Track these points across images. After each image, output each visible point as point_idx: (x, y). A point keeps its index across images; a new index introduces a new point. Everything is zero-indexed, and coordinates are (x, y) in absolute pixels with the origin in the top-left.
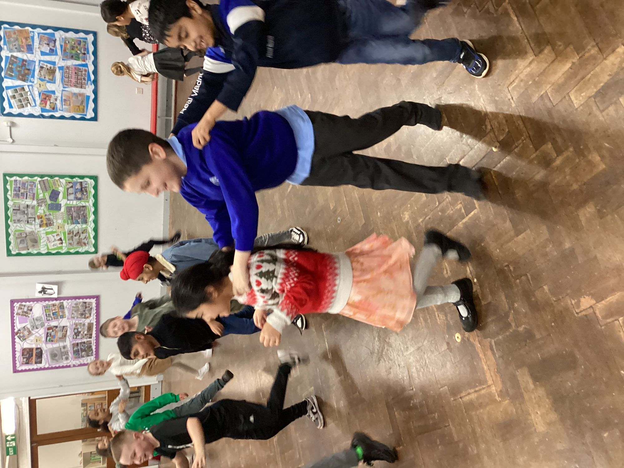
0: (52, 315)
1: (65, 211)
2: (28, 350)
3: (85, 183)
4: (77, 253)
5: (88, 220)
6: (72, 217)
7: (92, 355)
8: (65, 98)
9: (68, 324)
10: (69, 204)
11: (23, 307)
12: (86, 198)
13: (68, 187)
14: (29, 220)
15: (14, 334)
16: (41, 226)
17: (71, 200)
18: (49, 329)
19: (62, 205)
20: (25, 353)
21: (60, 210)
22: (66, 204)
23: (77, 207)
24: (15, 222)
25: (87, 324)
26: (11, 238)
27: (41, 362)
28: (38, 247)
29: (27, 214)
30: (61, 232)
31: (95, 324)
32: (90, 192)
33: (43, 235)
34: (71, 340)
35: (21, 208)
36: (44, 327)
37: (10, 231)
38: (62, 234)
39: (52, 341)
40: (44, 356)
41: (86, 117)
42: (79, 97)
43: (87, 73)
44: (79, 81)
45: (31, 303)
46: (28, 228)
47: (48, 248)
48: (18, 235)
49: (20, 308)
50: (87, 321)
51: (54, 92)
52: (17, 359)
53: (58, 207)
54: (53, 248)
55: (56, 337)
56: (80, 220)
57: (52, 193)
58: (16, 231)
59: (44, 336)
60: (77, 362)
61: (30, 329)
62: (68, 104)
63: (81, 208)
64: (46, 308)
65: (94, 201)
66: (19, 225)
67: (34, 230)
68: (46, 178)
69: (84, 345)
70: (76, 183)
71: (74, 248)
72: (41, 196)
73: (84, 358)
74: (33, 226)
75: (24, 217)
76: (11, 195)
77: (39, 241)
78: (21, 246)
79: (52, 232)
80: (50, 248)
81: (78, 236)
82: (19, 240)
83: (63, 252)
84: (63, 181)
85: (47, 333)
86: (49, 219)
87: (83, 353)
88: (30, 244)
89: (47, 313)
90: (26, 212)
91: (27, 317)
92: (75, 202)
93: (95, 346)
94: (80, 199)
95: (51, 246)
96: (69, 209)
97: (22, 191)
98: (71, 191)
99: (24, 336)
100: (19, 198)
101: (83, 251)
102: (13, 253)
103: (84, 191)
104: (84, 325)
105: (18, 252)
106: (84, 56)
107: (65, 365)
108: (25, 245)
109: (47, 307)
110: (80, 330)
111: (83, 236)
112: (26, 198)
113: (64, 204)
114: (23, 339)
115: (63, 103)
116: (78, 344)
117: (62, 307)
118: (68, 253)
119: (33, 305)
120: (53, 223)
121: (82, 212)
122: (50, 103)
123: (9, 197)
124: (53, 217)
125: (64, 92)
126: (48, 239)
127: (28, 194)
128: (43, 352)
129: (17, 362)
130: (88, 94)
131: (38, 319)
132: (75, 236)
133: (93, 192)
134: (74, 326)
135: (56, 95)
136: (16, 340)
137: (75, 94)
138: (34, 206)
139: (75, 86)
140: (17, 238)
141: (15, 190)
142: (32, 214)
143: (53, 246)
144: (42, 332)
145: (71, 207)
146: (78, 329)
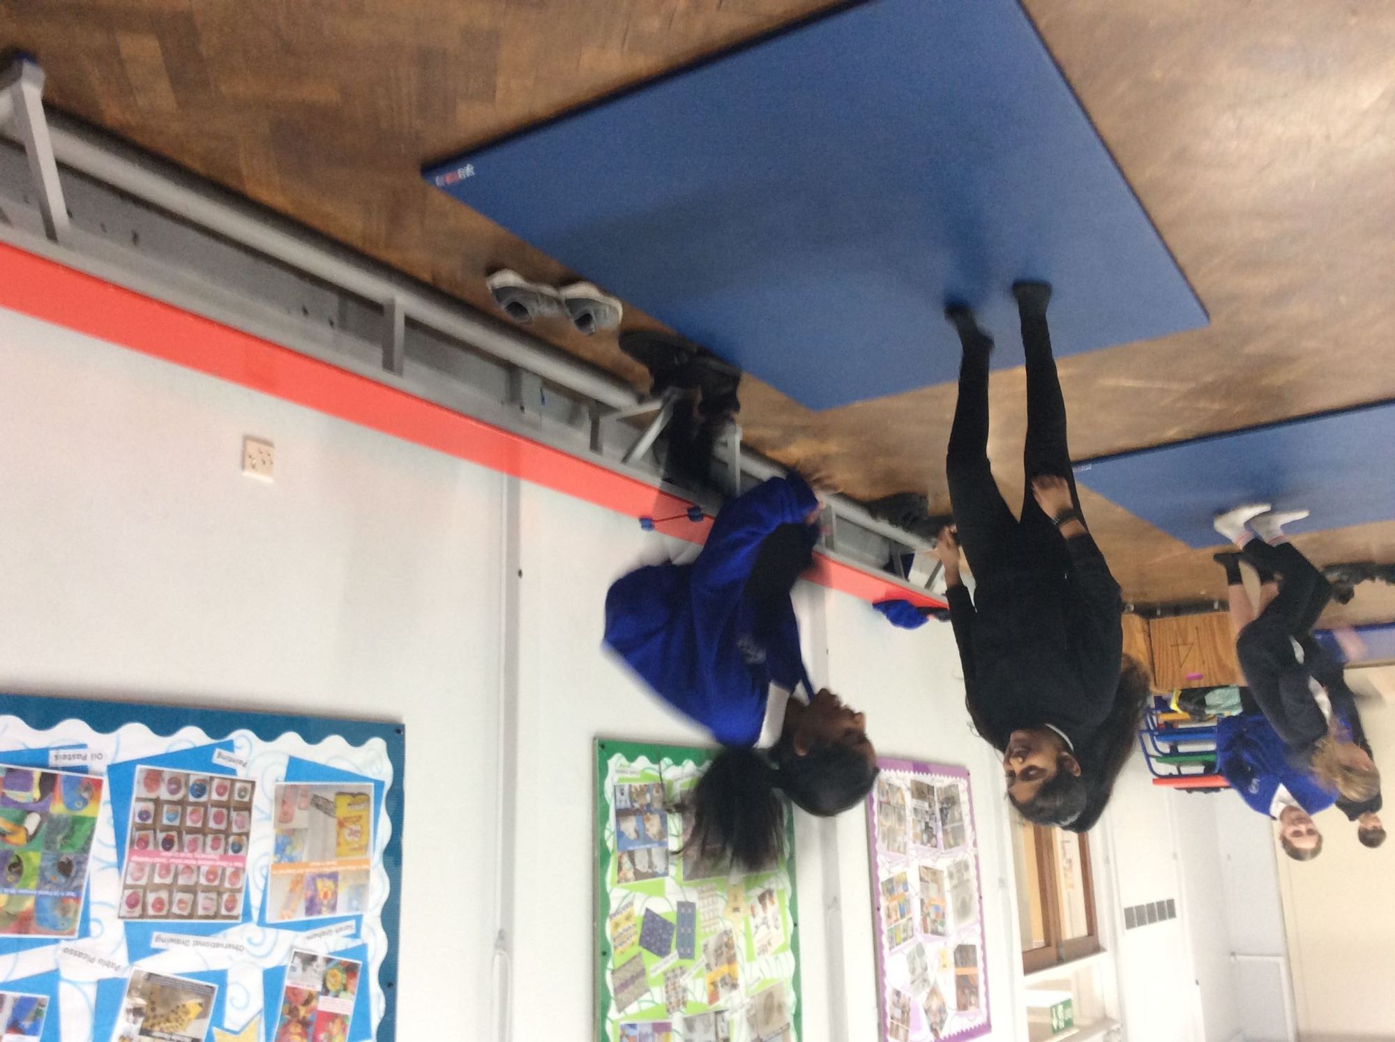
1: (695, 887)
3: (618, 794)
7: (957, 786)
8: (302, 906)
9: (916, 864)
11: (895, 1023)
13: (630, 875)
16: (734, 984)
17: (666, 858)
18: (926, 929)
19: (682, 899)
20: (964, 999)
21: (692, 907)
22: (677, 880)
25: (913, 802)
27: (974, 949)
28: (782, 986)
32: (643, 774)
33: (755, 970)
34: (940, 854)
36: (924, 945)
39: (943, 915)
40: (963, 939)
41: (388, 783)
42: (294, 824)
43: (168, 771)
44: (212, 824)
45: (885, 995)
47: (784, 948)
50: (909, 800)
51: (272, 978)
52: (973, 1025)
53: (686, 918)
55: (937, 902)
57: (648, 948)
59: (937, 944)
60: (969, 833)
61: (928, 990)
62: (329, 883)
64: (894, 942)
65: (667, 760)
67: (743, 1011)
68: (607, 979)
70: (620, 838)
72: (659, 995)
73: (963, 812)
74: (736, 1018)
77: (768, 988)
79: (748, 937)
80: (783, 940)
84: (616, 895)
85: (933, 932)
86: (718, 953)
87: (956, 814)
88: (775, 1023)
89: (903, 936)
91: (910, 1005)
93: (945, 775)
95: (779, 937)
96: (690, 868)
98: (642, 861)
99: (939, 1011)
103: (642, 801)
104: (915, 811)
106: (60, 787)
107: (975, 872)
109: (892, 938)
110: (923, 825)
113: (677, 890)
114: (943, 1010)
115: (326, 915)
116: (945, 832)
117: (890, 887)
119: (890, 990)
120: (725, 932)
122: (326, 991)
124: (710, 933)
125: (270, 917)
126: (762, 950)
128: (959, 942)
129: (977, 1023)
130: (282, 771)
131: (912, 967)
133: (642, 763)
134: (918, 844)
135: (287, 962)
137: (280, 849)
138: (685, 1021)
139: (238, 848)
143: (778, 928)
144: (930, 951)
145: (685, 858)
146: (922, 832)
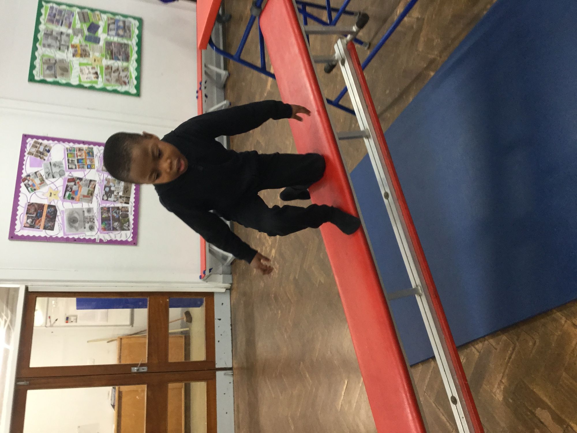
2: (36, 206)
3: (129, 22)
4: (115, 92)
5: (130, 58)
6: (112, 52)
7: (129, 230)
9: (97, 178)
10: (110, 39)
11: (38, 146)
12: (129, 37)
13: (109, 22)
14: (62, 47)
15: (20, 179)
16: (74, 55)
18: (69, 181)
19: (101, 39)
21: (99, 43)
22: (106, 38)
23: (119, 43)
24: (44, 46)
26: (37, 63)
27: (52, 228)
29: (60, 41)
30: (97, 66)
32: (134, 32)
34: (100, 201)
35: (54, 33)
36: (63, 177)
37: (36, 54)
38: (99, 68)
39: (73, 198)
40: (59, 220)
45: (51, 142)
46: (59, 55)
47: (80, 80)
48: (46, 60)
49: (34, 146)
52: (18, 217)
54: (86, 80)
55: (79, 194)
56: (121, 57)
57: (91, 25)
58: (44, 55)
59: (61, 190)
60: (107, 236)
61: (44, 177)
63: (123, 46)
64: (70, 152)
65: (137, 41)
66: (48, 49)
67: (66, 58)
68: (86, 10)
69: (118, 211)
70: (118, 21)
71: (112, 86)
73: (116, 232)
75: (56, 43)
76: (44, 20)
77: (70, 70)
78: (48, 72)
79: (87, 64)
81: (118, 73)
82: (46, 66)
83: (98, 87)
84: (104, 17)
85: (67, 186)
86: (84, 50)
87: (116, 224)
88: (59, 72)
89: (70, 159)
90: (59, 38)
91: (42, 160)
92: (116, 39)
93: (134, 215)
94: (122, 36)
96: (109, 44)
97: (57, 17)
98: (112, 26)
99: (33, 185)
100: (53, 23)
101: (123, 91)
102: (37, 78)
105: (42, 78)
107: (87, 238)
108: (52, 72)
109: (70, 150)
110: (113, 189)
111: (123, 74)
112: (62, 25)
113: (104, 38)
114: (32, 188)
117: (90, 153)
118: (104, 90)
120: (89, 54)
121: (124, 50)
123: (41, 20)
126: (81, 71)
127: (64, 21)
128: (58, 213)
131: (57, 164)
132: (114, 72)
133: (137, 32)
134: (105, 183)
136: (21, 189)
140: (44, 63)
141: (49, 15)
142: (65, 41)
143: (87, 79)
144: (59, 183)
146: (110, 187)
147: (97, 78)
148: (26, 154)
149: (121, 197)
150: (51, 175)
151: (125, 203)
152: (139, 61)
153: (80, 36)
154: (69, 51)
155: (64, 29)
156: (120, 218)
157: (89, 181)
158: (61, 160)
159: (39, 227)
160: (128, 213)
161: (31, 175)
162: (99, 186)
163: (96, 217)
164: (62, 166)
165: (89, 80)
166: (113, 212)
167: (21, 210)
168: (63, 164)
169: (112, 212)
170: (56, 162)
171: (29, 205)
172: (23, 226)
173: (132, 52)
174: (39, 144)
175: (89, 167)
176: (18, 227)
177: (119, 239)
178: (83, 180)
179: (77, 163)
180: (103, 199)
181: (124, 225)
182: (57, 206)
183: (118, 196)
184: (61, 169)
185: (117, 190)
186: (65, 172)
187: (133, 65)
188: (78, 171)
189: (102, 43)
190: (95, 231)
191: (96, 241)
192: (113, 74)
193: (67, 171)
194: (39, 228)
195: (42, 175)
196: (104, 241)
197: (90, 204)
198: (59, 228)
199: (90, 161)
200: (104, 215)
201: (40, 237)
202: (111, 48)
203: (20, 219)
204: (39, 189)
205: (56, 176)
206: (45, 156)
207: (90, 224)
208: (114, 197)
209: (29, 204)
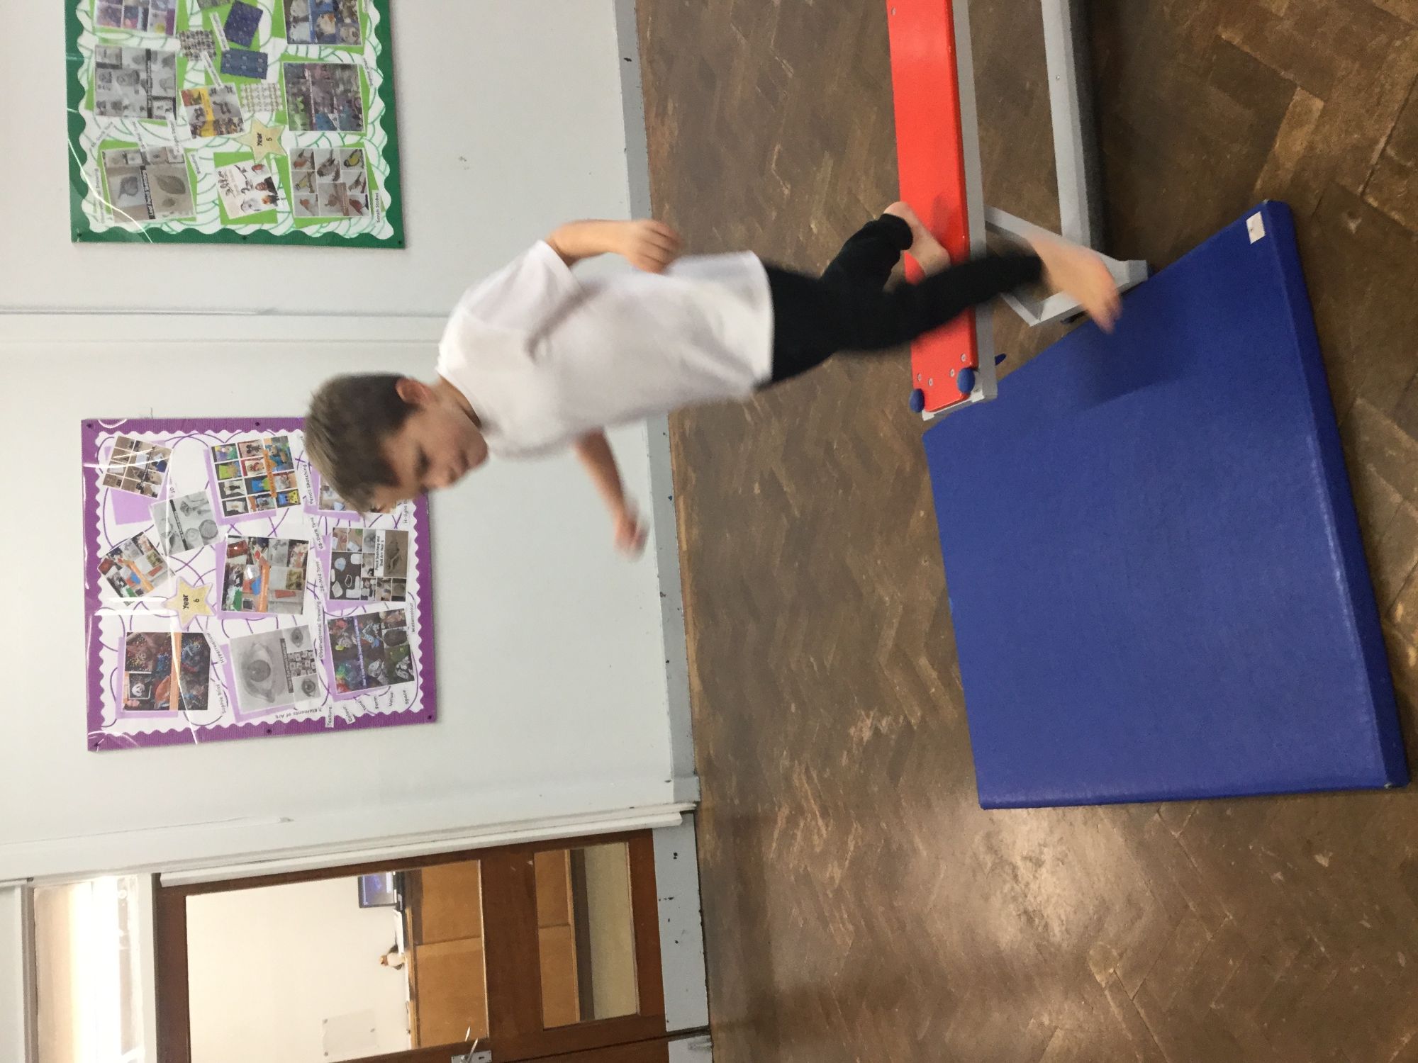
0: (243, 490)
1: (280, 81)
2: (150, 642)
4: (333, 240)
5: (362, 116)
6: (306, 102)
7: (412, 678)
9: (308, 535)
10: (296, 57)
12: (352, 39)
14: (156, 104)
15: (94, 568)
16: (195, 131)
17: (302, 42)
19: (270, 60)
20: (140, 658)
21: (263, 75)
22: (284, 56)
23: (324, 67)
24: (102, 109)
25: (381, 536)
26: (88, 173)
27: (201, 703)
28: (191, 208)
29: (147, 85)
30: (267, 157)
31: (413, 535)
33: (207, 167)
34: (324, 604)
35: (127, 61)
36: (213, 542)
37: (83, 142)
38: (273, 163)
39: (248, 605)
40: (217, 675)
45: (164, 435)
46: (152, 137)
48: (114, 160)
49: (119, 456)
50: (382, 524)
52: (104, 683)
53: (254, 67)
54: (242, 214)
55: (264, 589)
56: (336, 114)
57: (233, 12)
58: (104, 144)
59: (213, 581)
60: (352, 707)
61: (160, 550)
63: (338, 73)
64: (220, 459)
65: (380, 47)
66: (116, 120)
67: (172, 144)
69: (376, 627)
71: (321, 222)
72: (196, 22)
73: (377, 691)
74: (166, 132)
75: (137, 92)
76: (90, 14)
78: (125, 201)
80: (231, 217)
81: (333, 174)
82: (117, 181)
83: (279, 231)
85: (228, 570)
87: (375, 665)
88: (158, 195)
89: (227, 483)
90: (143, 76)
91: (149, 497)
92: (313, 52)
93: (421, 633)
94: (332, 40)
95: (233, 205)
96: (294, 73)
99: (134, 580)
100: (118, 22)
101: (353, 233)
102: (97, 227)
103: (345, 13)
104: (372, 537)
105: (112, 224)
107: (301, 718)
108: (139, 200)
109: (224, 455)
110: (356, 559)
111: (347, 176)
112: (145, 27)
113: (278, 56)
116: (350, 621)
117: (282, 458)
118: (296, 239)
119: (169, 445)
120: (241, 121)
121: (341, 88)
123: (81, 16)
124: (241, 98)
126: (224, 182)
127: (151, 11)
128: (214, 656)
129: (106, 697)
131: (191, 505)
132: (321, 174)
134: (333, 543)
136: (101, 597)
138: (173, 56)
140: (110, 172)
142: (163, 85)
145: (303, 66)
146: (347, 556)
147: (274, 200)
148: (99, 483)
149: (381, 582)
150: (179, 542)
151: (395, 599)
152: (390, 122)
153: (204, 54)
154: (180, 121)
155: (153, 40)
156: (385, 645)
157: (288, 544)
158: (202, 489)
159: (165, 705)
160: (405, 628)
161: (122, 547)
162: (317, 556)
163: (318, 652)
164: (204, 507)
165: (251, 212)
166: (364, 631)
167: (112, 661)
168: (208, 502)
169: (360, 630)
170: (187, 497)
171: (129, 643)
172: (123, 705)
173: (367, 91)
174: (131, 447)
175: (282, 501)
176: (108, 712)
177: (387, 712)
178: (272, 543)
179: (248, 494)
180: (332, 596)
181: (398, 666)
182: (208, 634)
183: (372, 582)
184: (205, 517)
185: (369, 563)
186: (217, 525)
187: (374, 139)
188: (251, 518)
189: (274, 73)
190: (319, 695)
191: (326, 726)
192: (318, 180)
193: (223, 522)
194: (167, 708)
195: (155, 546)
196: (348, 723)
197: (297, 616)
198: (221, 698)
199: (283, 482)
200: (340, 643)
201: (172, 732)
202: (304, 89)
203: (112, 689)
204: (152, 588)
205: (193, 543)
206: (153, 483)
207: (303, 676)
208: (362, 587)
209: (131, 636)
